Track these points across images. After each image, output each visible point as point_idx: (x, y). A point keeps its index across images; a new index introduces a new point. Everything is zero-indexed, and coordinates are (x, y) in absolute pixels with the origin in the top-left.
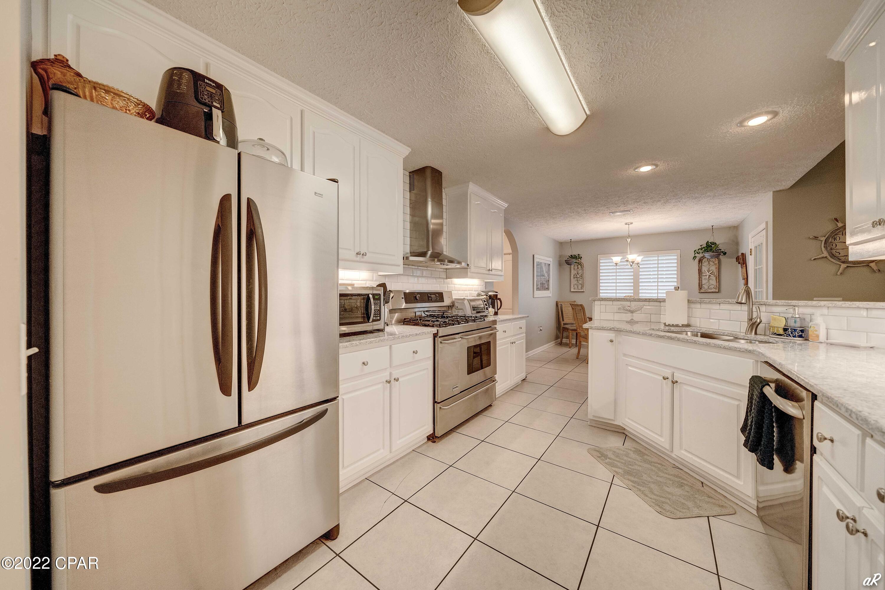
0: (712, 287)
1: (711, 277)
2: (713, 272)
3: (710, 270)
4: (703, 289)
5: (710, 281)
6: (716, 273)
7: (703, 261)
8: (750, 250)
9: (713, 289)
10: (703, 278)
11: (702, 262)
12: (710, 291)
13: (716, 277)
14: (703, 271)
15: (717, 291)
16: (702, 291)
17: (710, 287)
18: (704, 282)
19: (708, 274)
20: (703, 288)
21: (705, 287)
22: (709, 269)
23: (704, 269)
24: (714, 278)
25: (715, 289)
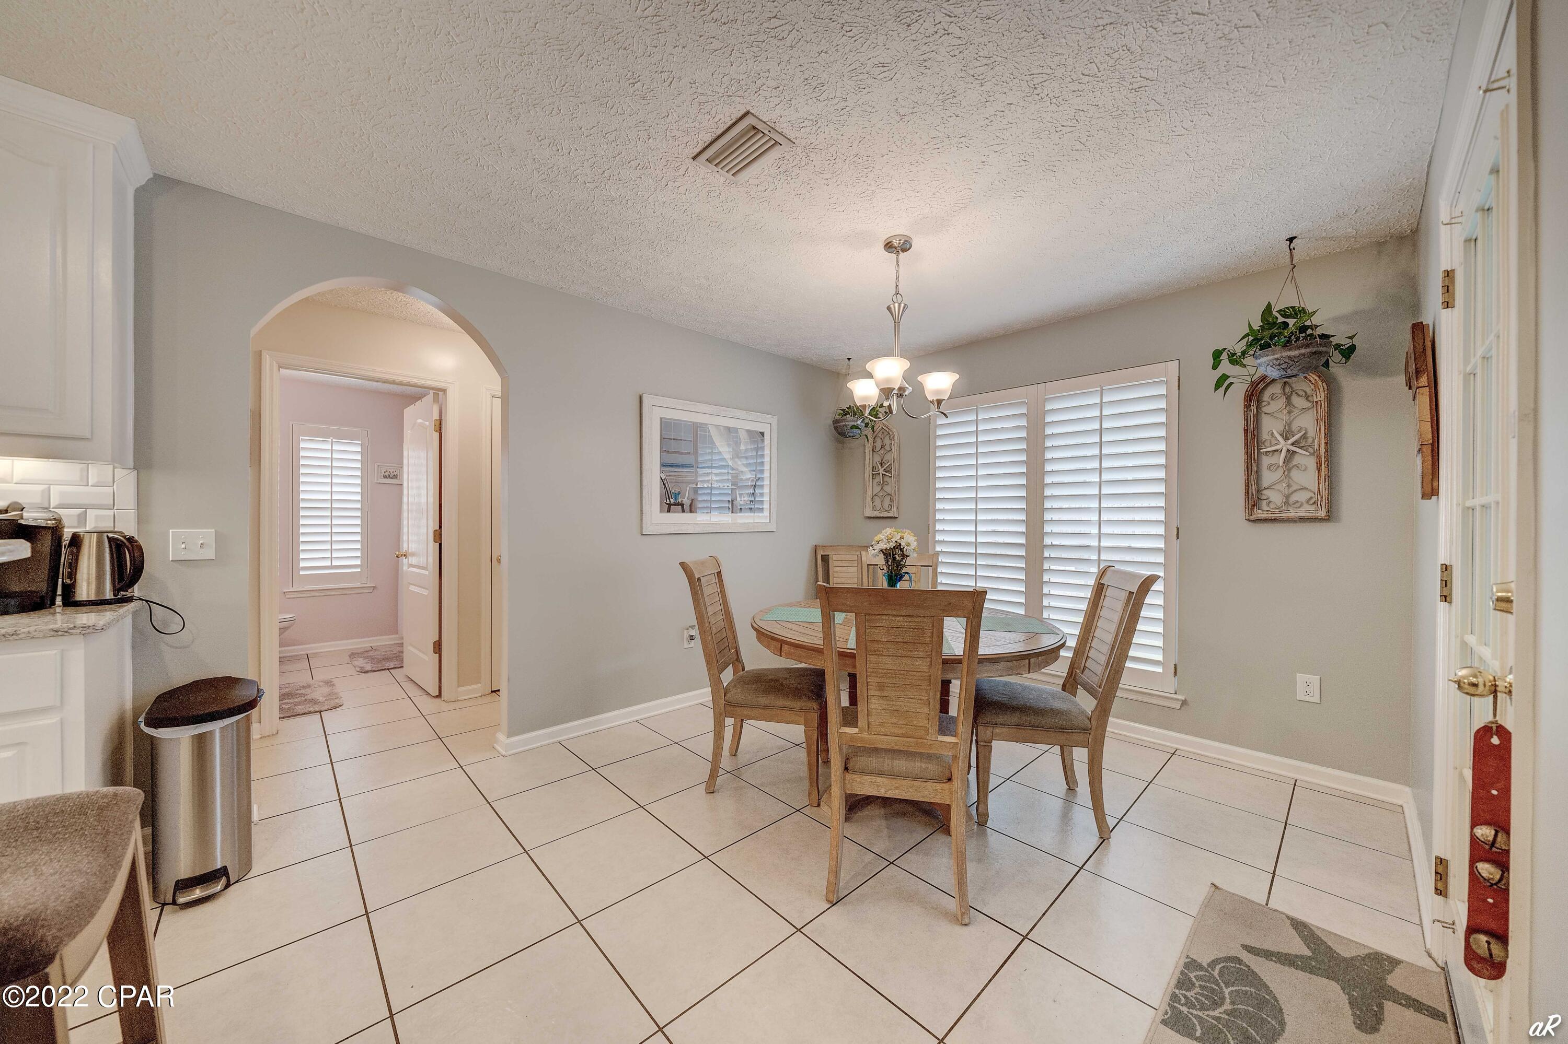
0: (1302, 496)
1: (1297, 459)
2: (1305, 437)
3: (1295, 427)
4: (1265, 508)
5: (1295, 474)
6: (1316, 441)
7: (1266, 396)
8: (1441, 275)
9: (1306, 507)
10: (1266, 461)
11: (1259, 401)
12: (1292, 514)
13: (1319, 457)
14: (1265, 436)
15: (1322, 513)
16: (1258, 514)
17: (1293, 499)
18: (1268, 477)
19: (1284, 445)
20: (1264, 503)
21: (1274, 497)
22: (1290, 425)
23: (1271, 426)
24: (1311, 462)
25: (1313, 508)
